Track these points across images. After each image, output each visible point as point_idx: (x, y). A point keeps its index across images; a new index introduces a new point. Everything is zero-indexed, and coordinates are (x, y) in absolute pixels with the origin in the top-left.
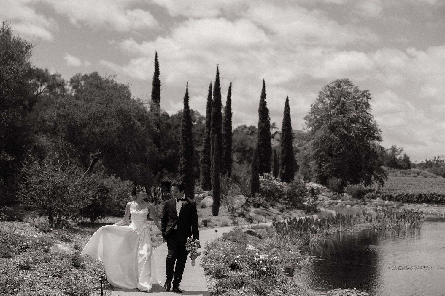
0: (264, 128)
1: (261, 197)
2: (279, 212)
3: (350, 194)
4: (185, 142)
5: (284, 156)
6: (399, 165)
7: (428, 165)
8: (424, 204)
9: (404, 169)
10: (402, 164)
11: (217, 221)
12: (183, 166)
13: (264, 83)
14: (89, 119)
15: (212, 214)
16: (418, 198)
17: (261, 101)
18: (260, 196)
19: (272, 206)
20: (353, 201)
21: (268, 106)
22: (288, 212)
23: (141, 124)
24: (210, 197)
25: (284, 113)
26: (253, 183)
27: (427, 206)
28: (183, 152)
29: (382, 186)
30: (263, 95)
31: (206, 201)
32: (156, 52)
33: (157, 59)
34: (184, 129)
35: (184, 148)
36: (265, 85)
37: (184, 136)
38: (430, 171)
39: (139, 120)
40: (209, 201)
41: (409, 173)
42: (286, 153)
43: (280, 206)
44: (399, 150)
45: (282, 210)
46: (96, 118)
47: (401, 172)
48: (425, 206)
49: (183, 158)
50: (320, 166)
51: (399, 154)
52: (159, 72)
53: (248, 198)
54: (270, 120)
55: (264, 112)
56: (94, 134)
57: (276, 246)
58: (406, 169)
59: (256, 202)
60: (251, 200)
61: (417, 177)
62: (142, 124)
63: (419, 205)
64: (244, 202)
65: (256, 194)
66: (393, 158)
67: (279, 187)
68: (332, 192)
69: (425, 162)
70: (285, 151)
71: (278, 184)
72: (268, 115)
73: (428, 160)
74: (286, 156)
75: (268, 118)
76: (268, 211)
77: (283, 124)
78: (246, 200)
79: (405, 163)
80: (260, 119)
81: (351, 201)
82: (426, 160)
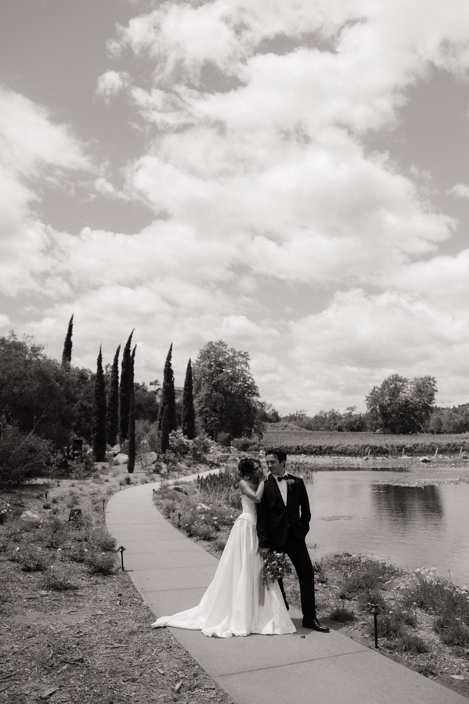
0: (169, 387)
1: (171, 454)
2: (188, 468)
3: (237, 447)
4: (98, 402)
5: (186, 413)
6: (268, 419)
7: (292, 418)
8: (302, 455)
9: (273, 423)
10: (271, 418)
11: (134, 478)
12: (96, 424)
13: (171, 347)
14: (8, 379)
15: (127, 471)
16: (296, 449)
17: (166, 362)
18: (170, 452)
19: (180, 461)
20: (240, 453)
21: (172, 368)
22: (194, 467)
23: (59, 385)
24: (122, 454)
25: (187, 374)
26: (164, 441)
27: (305, 457)
28: (96, 411)
29: (262, 439)
30: (169, 357)
31: (119, 458)
32: (73, 315)
33: (73, 320)
34: (97, 388)
35: (97, 407)
36: (172, 348)
37: (97, 396)
38: (294, 424)
39: (57, 381)
40: (121, 458)
41: (278, 426)
42: (188, 410)
43: (187, 461)
44: (269, 405)
45: (189, 465)
46: (16, 378)
47: (271, 426)
48: (304, 457)
49: (95, 417)
50: (206, 421)
51: (268, 409)
52: (71, 333)
53: (158, 454)
54: (174, 381)
55: (168, 373)
56: (13, 394)
57: (207, 502)
58: (275, 422)
59: (167, 458)
60: (161, 456)
61: (284, 429)
62: (61, 384)
63: (298, 456)
64: (156, 458)
65: (167, 450)
66: (263, 413)
67: (186, 444)
68: (220, 445)
69: (288, 415)
70: (187, 409)
71: (185, 441)
72: (172, 376)
73: (291, 414)
74: (188, 413)
75: (172, 379)
76: (177, 466)
77: (185, 384)
78: (157, 457)
79: (274, 417)
80: (165, 379)
81: (238, 453)
82: (290, 414)
